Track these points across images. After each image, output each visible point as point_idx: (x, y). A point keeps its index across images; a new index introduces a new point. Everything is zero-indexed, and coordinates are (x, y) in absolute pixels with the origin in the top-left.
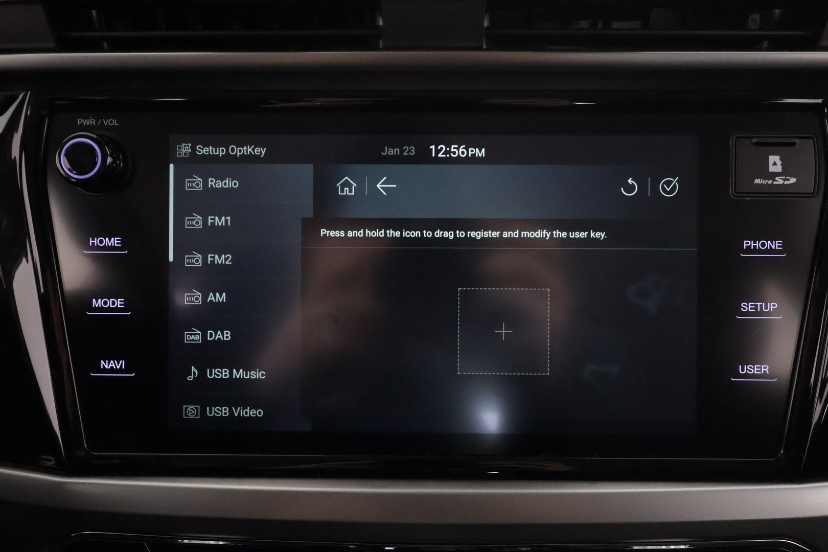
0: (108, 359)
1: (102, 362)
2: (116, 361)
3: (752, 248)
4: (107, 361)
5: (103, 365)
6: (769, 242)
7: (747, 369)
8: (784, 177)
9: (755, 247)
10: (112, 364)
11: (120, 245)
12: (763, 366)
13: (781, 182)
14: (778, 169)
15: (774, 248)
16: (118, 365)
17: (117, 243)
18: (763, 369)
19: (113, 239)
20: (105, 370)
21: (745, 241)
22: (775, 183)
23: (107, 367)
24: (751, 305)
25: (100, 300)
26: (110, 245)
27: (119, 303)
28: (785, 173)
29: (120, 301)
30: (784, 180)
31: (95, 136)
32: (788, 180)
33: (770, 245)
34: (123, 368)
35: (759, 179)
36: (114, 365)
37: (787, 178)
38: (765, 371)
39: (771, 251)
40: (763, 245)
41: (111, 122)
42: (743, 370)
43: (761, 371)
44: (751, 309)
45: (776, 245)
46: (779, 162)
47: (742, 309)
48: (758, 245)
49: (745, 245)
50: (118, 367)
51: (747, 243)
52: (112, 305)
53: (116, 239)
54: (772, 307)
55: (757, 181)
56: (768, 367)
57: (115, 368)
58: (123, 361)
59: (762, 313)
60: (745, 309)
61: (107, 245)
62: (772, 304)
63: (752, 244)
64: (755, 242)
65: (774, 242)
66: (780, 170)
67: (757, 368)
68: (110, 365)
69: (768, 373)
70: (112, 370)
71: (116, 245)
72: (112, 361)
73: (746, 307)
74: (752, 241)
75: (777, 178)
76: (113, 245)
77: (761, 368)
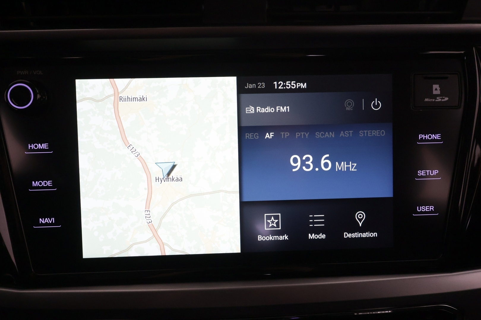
0: (44, 217)
1: (40, 219)
2: (49, 219)
3: (424, 139)
4: (43, 219)
5: (41, 221)
6: (433, 135)
7: (422, 209)
8: (442, 97)
9: (425, 138)
10: (46, 220)
11: (48, 148)
12: (430, 207)
13: (440, 100)
14: (438, 92)
15: (436, 138)
16: (50, 221)
17: (46, 147)
18: (430, 209)
19: (43, 144)
20: (42, 224)
21: (420, 135)
22: (436, 100)
23: (43, 222)
24: (424, 172)
25: (37, 182)
26: (41, 148)
27: (49, 183)
28: (442, 95)
29: (50, 182)
30: (442, 99)
31: (28, 82)
32: (444, 99)
33: (434, 137)
34: (54, 222)
35: (428, 99)
36: (47, 221)
37: (443, 97)
38: (432, 210)
39: (434, 140)
40: (430, 137)
41: (38, 72)
42: (419, 209)
43: (429, 209)
44: (424, 174)
45: (437, 137)
46: (438, 88)
47: (418, 174)
48: (427, 137)
49: (420, 137)
50: (50, 222)
51: (421, 136)
52: (45, 185)
53: (45, 144)
54: (435, 173)
55: (426, 100)
56: (433, 207)
57: (48, 222)
58: (53, 218)
59: (430, 176)
60: (420, 174)
61: (39, 148)
62: (435, 171)
63: (424, 137)
64: (425, 136)
65: (436, 135)
66: (439, 93)
67: (427, 208)
68: (45, 221)
69: (433, 210)
70: (46, 224)
71: (45, 148)
72: (46, 219)
73: (421, 173)
74: (424, 135)
75: (438, 98)
76: (43, 148)
77: (429, 208)
